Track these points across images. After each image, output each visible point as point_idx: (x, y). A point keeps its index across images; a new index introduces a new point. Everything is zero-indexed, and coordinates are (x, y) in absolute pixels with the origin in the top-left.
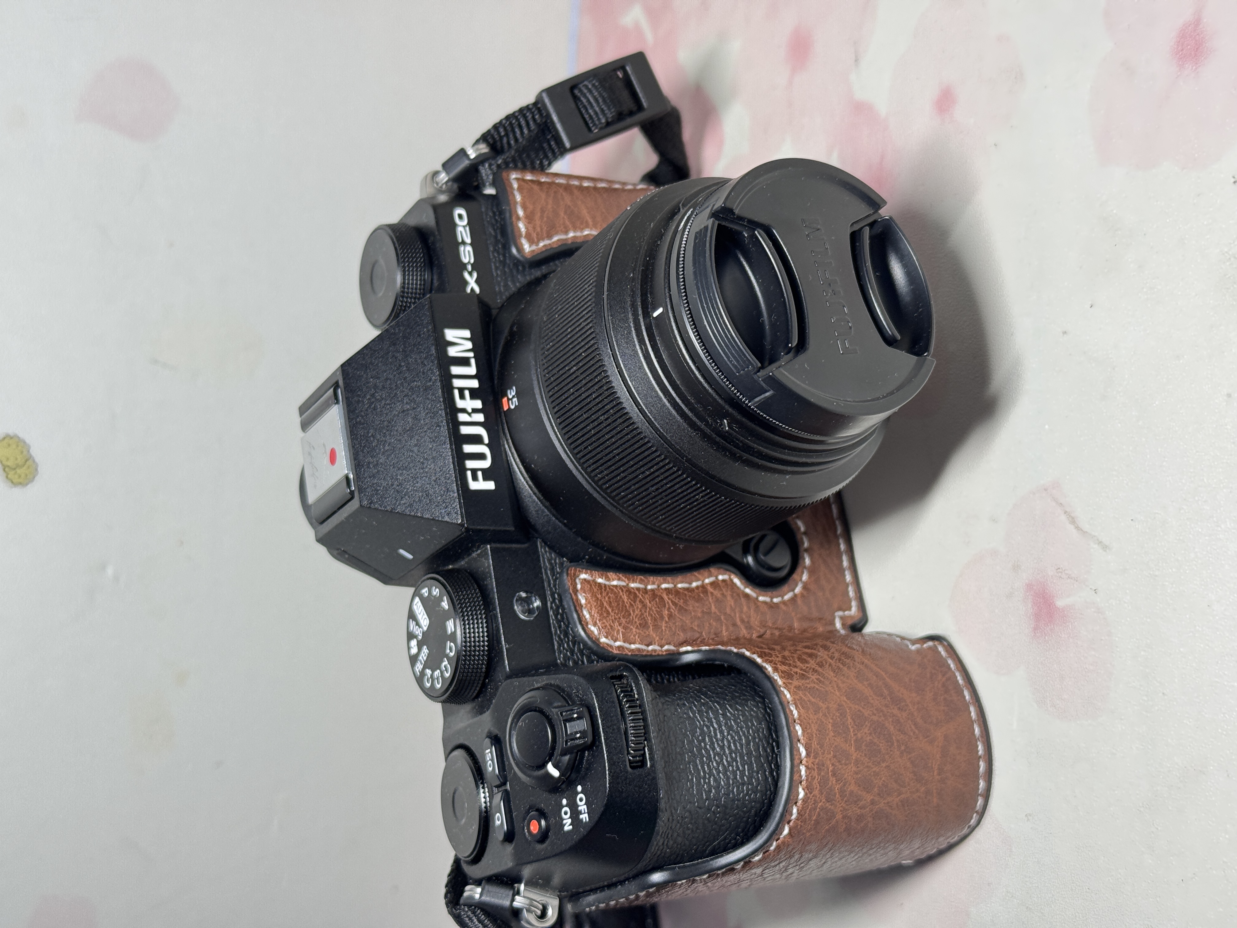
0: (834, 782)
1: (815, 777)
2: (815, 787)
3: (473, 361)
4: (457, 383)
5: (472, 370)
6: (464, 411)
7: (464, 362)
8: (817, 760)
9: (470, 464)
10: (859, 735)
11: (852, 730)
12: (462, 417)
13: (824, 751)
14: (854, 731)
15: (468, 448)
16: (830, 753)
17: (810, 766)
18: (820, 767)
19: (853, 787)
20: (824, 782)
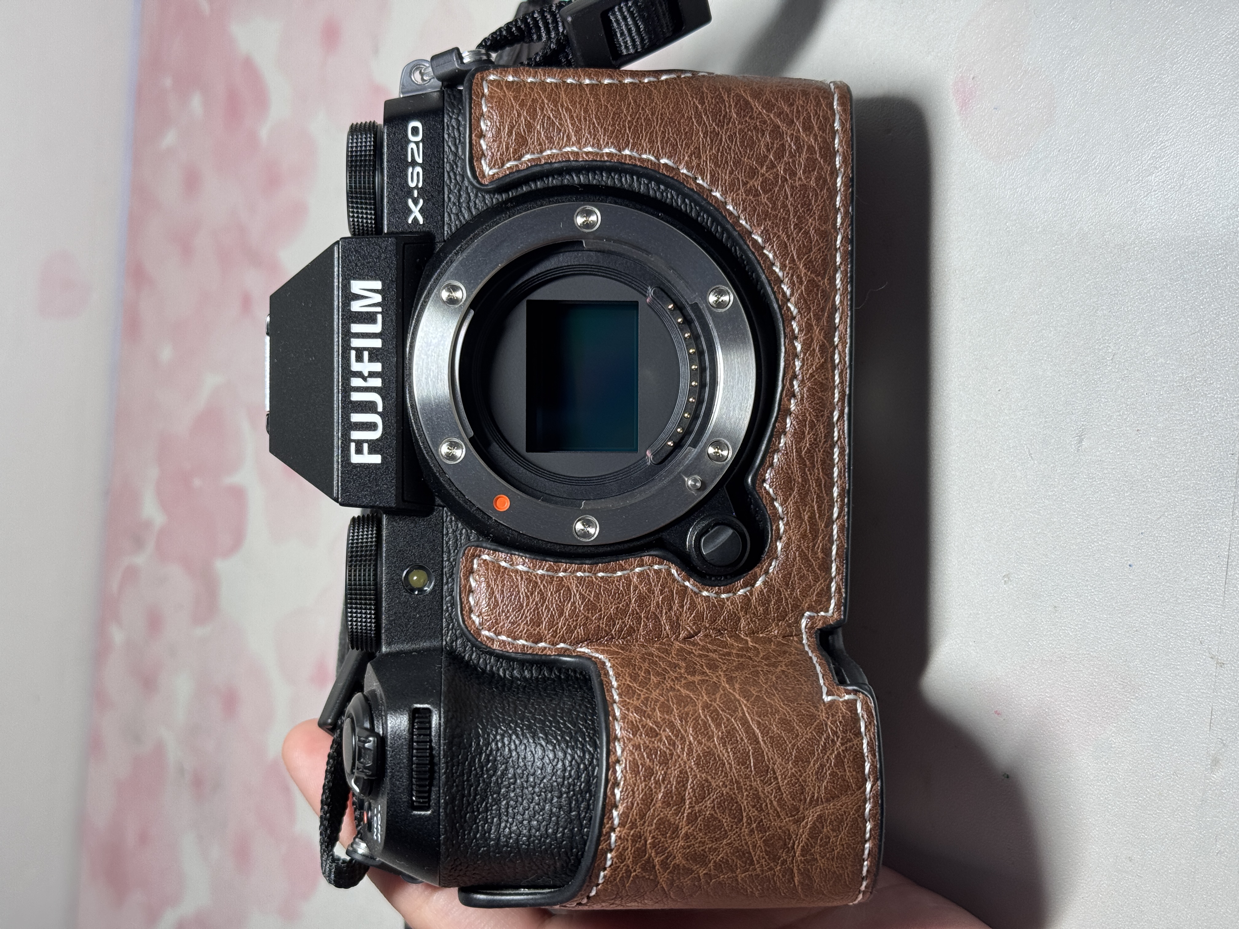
0: (653, 854)
1: (628, 848)
2: (627, 857)
3: (379, 317)
4: (356, 343)
5: (377, 328)
6: (359, 375)
7: (369, 318)
8: (632, 832)
9: (356, 435)
10: (697, 808)
11: (688, 802)
12: (356, 382)
13: (645, 822)
14: (690, 803)
15: (356, 418)
16: (652, 825)
17: (622, 837)
18: (637, 837)
19: (679, 860)
20: (640, 853)
